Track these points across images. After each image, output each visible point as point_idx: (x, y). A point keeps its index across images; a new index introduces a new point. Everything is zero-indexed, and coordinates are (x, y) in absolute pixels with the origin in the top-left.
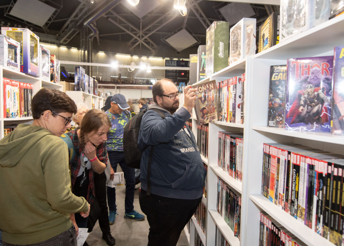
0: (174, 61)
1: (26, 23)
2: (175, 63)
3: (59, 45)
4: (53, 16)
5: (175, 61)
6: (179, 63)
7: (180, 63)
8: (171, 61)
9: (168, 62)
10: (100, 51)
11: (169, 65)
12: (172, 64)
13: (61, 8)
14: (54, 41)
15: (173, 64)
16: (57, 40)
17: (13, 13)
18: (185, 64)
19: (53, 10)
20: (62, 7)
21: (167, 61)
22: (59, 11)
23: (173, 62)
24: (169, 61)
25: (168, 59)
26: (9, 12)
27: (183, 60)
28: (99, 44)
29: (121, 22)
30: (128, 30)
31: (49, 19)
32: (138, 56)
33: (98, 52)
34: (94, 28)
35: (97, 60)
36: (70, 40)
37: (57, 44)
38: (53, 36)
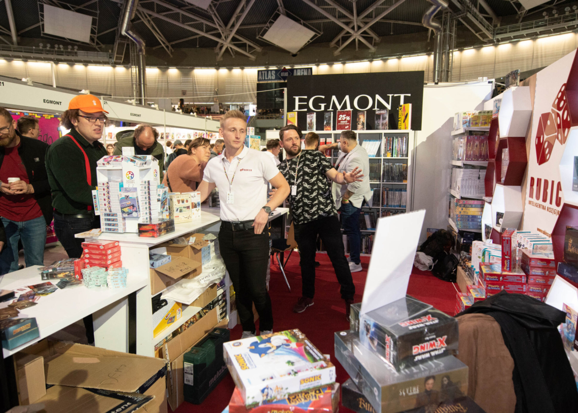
0: (271, 70)
1: (69, 41)
2: (273, 74)
3: (114, 65)
4: (94, 26)
5: (273, 72)
6: (278, 74)
7: (280, 74)
8: (266, 72)
9: (262, 74)
10: (170, 68)
11: (263, 79)
12: (267, 77)
13: (98, 15)
14: (106, 60)
15: (270, 77)
16: (111, 58)
18: (289, 74)
20: (98, 12)
21: (260, 73)
22: (97, 18)
23: (270, 72)
24: (263, 72)
25: (263, 68)
26: (43, 30)
27: (285, 68)
28: (171, 56)
29: (185, 20)
30: (202, 30)
31: (92, 32)
32: (227, 68)
33: (168, 68)
34: (134, 36)
35: (168, 81)
36: (123, 56)
37: (112, 64)
38: (105, 54)
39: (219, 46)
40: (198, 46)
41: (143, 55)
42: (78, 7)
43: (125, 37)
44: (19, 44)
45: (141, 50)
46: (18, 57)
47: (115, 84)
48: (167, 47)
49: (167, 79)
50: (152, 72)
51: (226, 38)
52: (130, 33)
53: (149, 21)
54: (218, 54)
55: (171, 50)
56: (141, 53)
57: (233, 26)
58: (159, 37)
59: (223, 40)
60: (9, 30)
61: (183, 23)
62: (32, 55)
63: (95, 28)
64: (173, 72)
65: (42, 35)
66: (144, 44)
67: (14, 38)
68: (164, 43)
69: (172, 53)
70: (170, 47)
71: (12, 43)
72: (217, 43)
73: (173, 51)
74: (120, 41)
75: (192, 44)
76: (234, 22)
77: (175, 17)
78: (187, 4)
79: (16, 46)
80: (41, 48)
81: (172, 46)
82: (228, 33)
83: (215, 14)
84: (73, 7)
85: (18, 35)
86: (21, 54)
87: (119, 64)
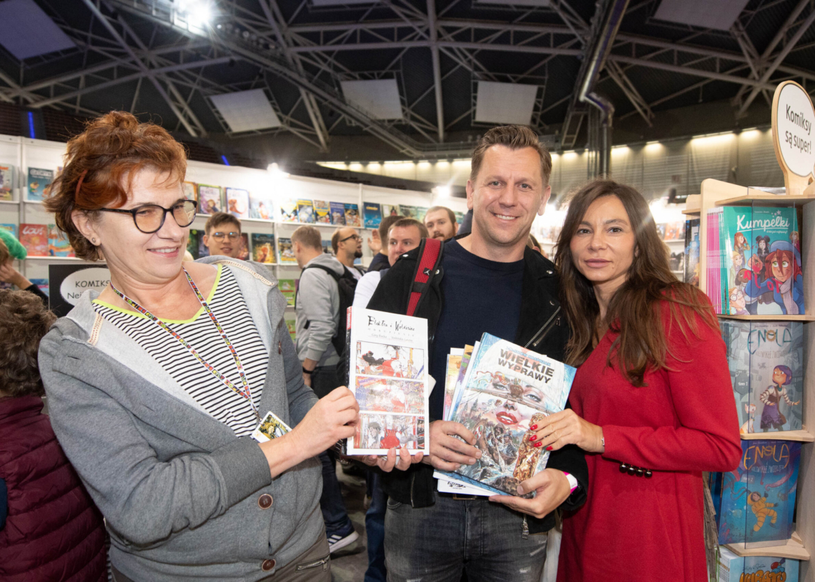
3: (561, 151)
4: (539, 100)
10: (648, 143)
13: (546, 82)
14: (551, 144)
16: (557, 141)
17: (480, 117)
19: (533, 89)
20: (546, 77)
22: (544, 87)
26: (474, 118)
28: (651, 125)
29: (683, 59)
30: (713, 70)
31: (536, 108)
32: (758, 129)
33: (644, 145)
34: (599, 99)
35: (643, 164)
36: (575, 136)
37: (558, 150)
38: (550, 136)
39: (741, 92)
40: (701, 100)
41: (608, 128)
42: (521, 76)
43: (585, 103)
44: (446, 140)
45: (606, 120)
46: (443, 157)
47: (560, 179)
48: (645, 111)
49: (643, 162)
50: (620, 153)
51: (761, 74)
52: (594, 95)
53: (620, 76)
54: (738, 108)
55: (651, 116)
56: (605, 125)
57: (779, 49)
58: (634, 98)
59: (754, 79)
60: (436, 124)
61: (679, 64)
62: (458, 153)
63: (539, 102)
64: (654, 149)
65: (472, 125)
66: (613, 110)
67: (441, 134)
68: (641, 106)
69: (651, 120)
70: (649, 112)
71: (438, 141)
72: (739, 86)
73: (653, 116)
74: (575, 113)
75: (690, 99)
76: (782, 40)
77: (667, 58)
78: (692, 30)
79: (442, 144)
80: (469, 142)
81: (653, 109)
82: (765, 66)
83: (743, 37)
84: (514, 78)
85: (445, 131)
86: (447, 153)
87: (568, 148)
